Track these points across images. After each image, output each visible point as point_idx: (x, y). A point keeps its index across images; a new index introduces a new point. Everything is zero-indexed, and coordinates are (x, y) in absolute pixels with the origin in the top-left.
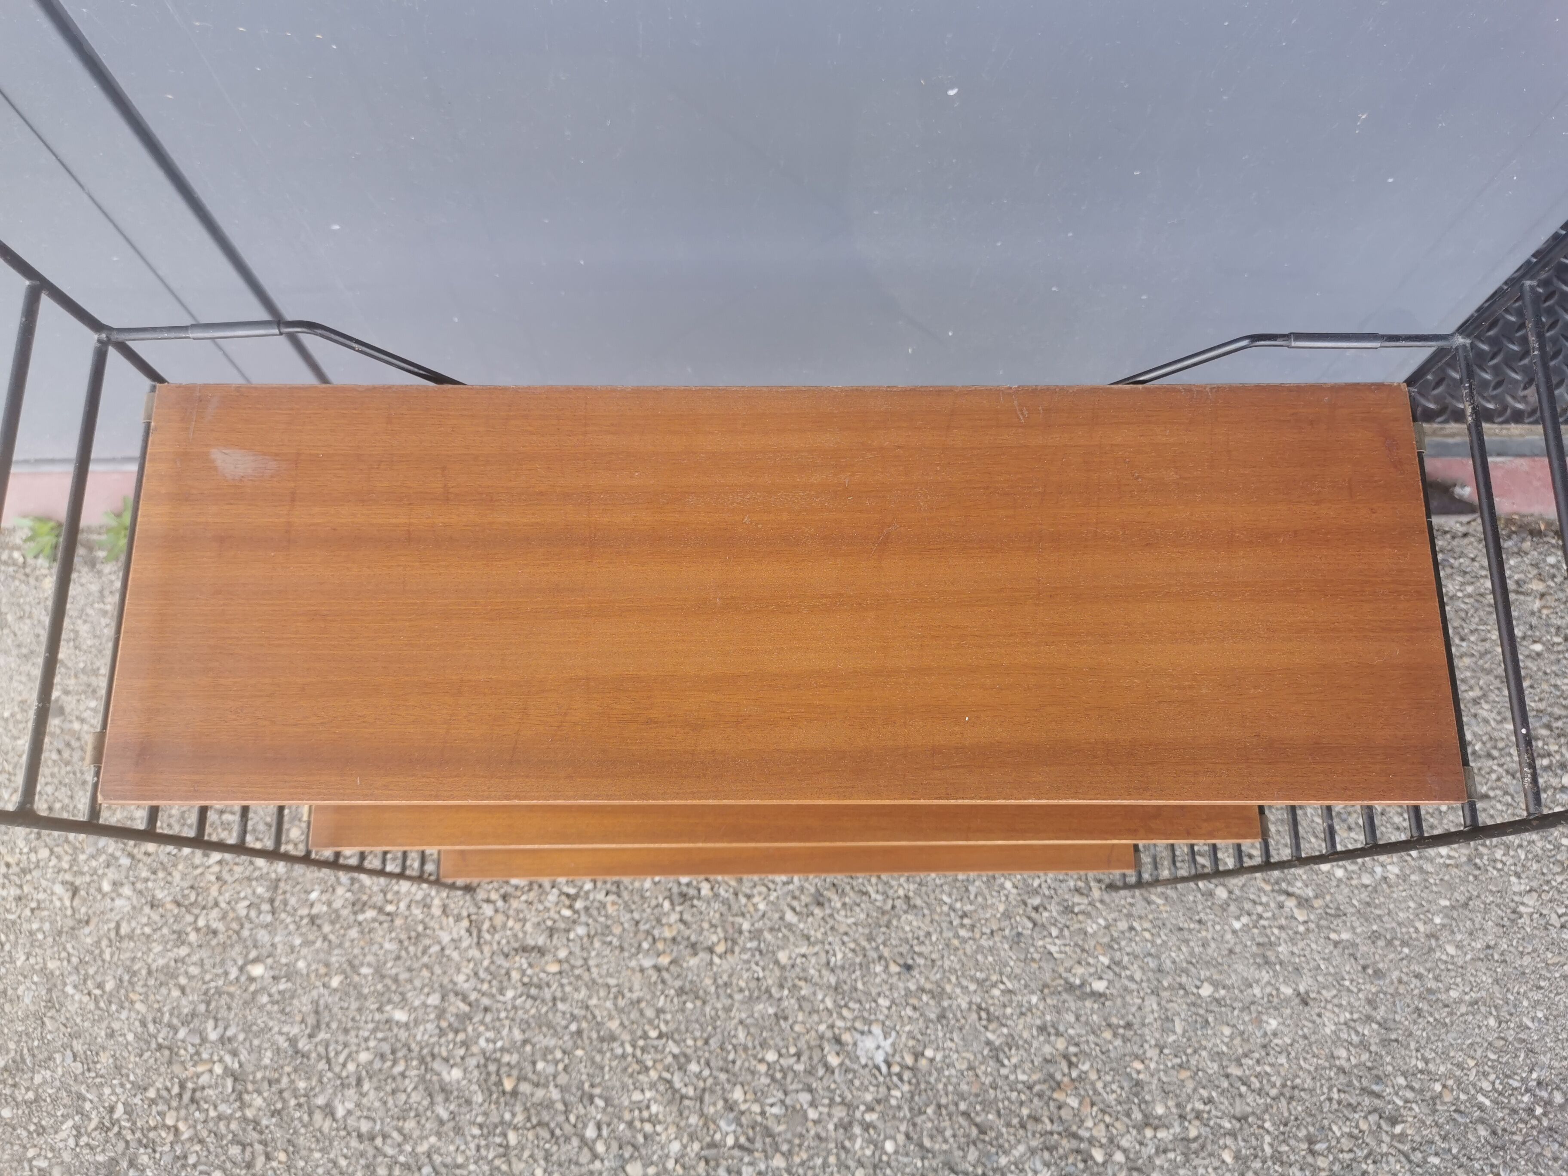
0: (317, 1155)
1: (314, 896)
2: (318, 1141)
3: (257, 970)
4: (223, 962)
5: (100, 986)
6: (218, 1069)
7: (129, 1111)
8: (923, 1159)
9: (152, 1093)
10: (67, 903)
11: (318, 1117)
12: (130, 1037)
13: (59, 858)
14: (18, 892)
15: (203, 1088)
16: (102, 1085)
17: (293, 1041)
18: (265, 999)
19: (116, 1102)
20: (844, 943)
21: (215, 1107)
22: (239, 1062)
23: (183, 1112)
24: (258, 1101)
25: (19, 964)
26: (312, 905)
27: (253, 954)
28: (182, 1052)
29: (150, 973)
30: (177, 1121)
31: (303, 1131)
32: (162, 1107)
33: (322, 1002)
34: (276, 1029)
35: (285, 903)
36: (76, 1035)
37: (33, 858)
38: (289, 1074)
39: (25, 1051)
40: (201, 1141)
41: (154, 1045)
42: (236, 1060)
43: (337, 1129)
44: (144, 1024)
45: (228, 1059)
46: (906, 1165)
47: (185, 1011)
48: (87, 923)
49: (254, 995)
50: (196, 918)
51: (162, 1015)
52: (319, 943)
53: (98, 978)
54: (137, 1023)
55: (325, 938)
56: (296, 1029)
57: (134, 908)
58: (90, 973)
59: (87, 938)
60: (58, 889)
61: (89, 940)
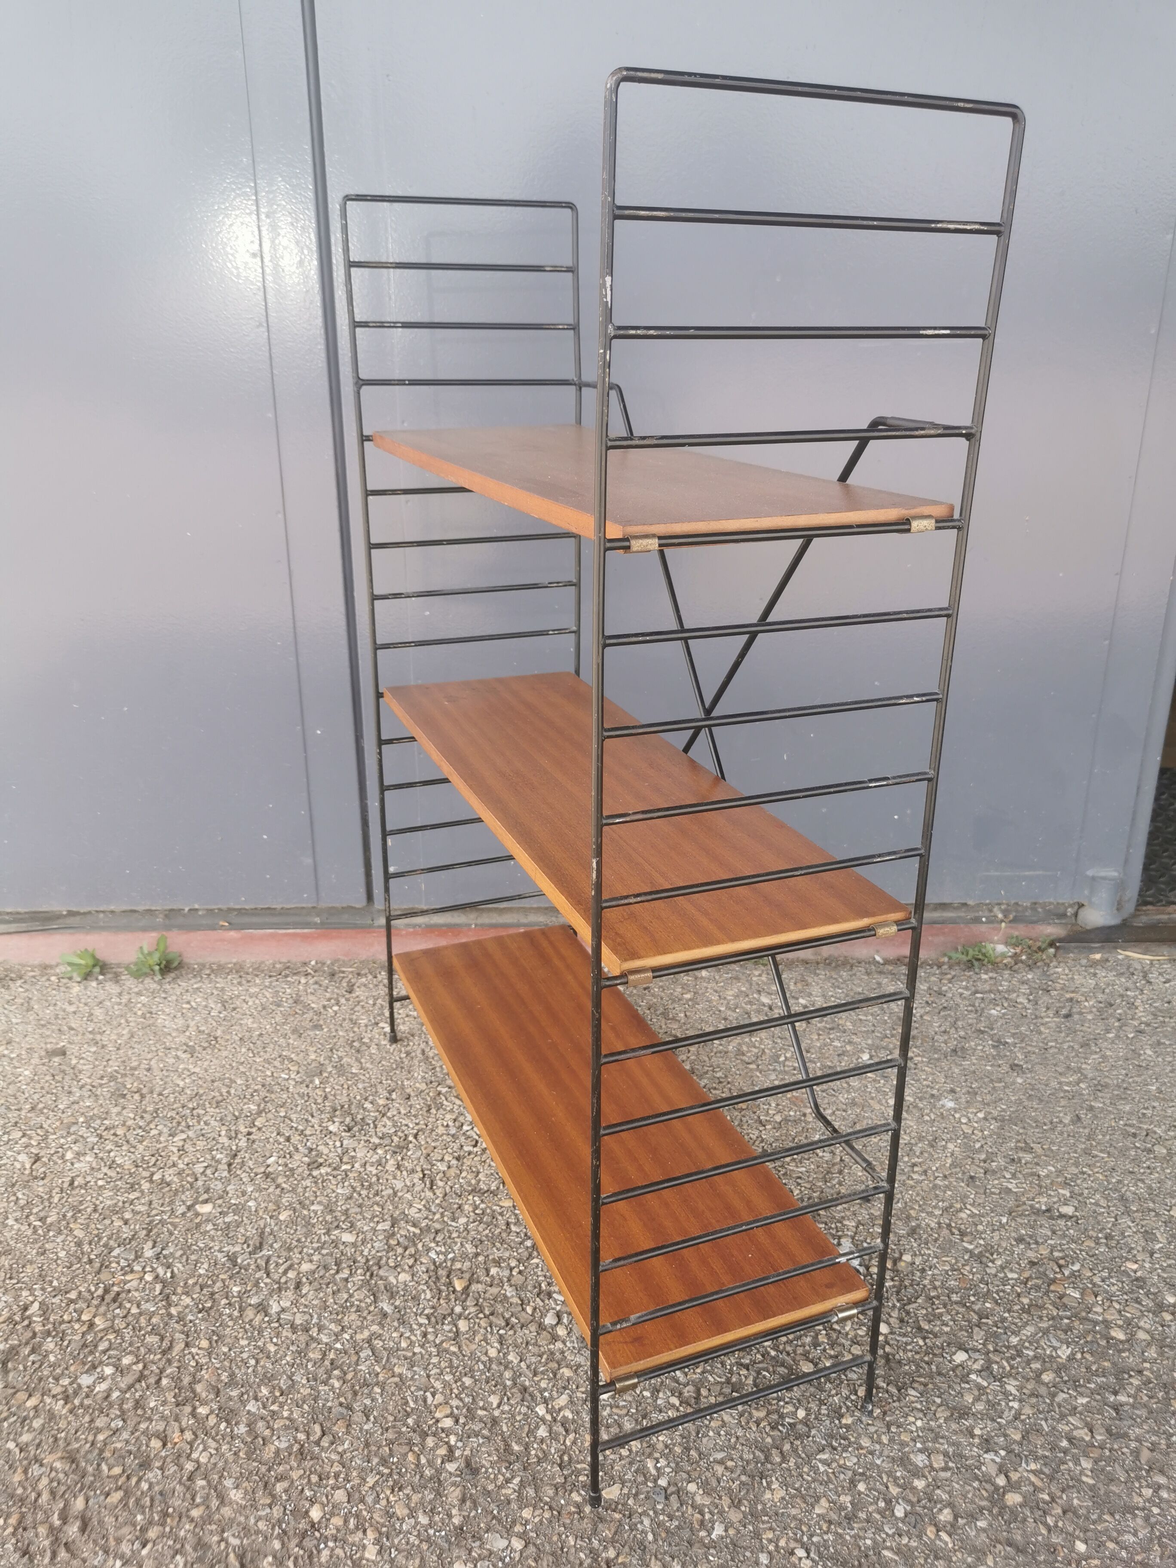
0: (244, 1342)
1: (271, 1161)
2: (246, 1332)
3: (206, 1209)
4: (171, 1203)
5: (43, 1219)
6: (149, 1277)
7: (45, 1310)
8: (924, 1338)
9: (73, 1295)
10: (28, 1166)
11: (250, 1313)
12: (62, 1254)
13: (30, 1138)
15: (129, 1291)
16: (21, 1289)
17: (232, 1259)
18: (210, 1227)
19: (32, 1302)
21: (138, 1306)
22: (172, 1272)
23: (102, 1309)
24: (187, 1300)
26: (268, 1166)
27: (203, 1197)
28: (114, 1265)
29: (95, 1210)
30: (94, 1317)
31: (230, 1323)
32: (81, 1305)
33: (268, 1230)
34: (217, 1248)
35: (243, 1164)
37: (5, 1138)
38: (223, 1281)
40: (117, 1332)
41: (85, 1260)
42: (169, 1271)
43: (269, 1322)
44: (79, 1244)
45: (161, 1271)
46: (906, 1344)
47: (125, 1236)
48: (43, 1179)
49: (198, 1225)
50: (152, 1174)
51: (100, 1239)
52: (271, 1190)
53: (42, 1214)
54: (72, 1244)
55: (278, 1186)
56: (238, 1248)
57: (92, 1169)
58: (35, 1211)
59: (40, 1188)
60: (22, 1157)
61: (41, 1189)
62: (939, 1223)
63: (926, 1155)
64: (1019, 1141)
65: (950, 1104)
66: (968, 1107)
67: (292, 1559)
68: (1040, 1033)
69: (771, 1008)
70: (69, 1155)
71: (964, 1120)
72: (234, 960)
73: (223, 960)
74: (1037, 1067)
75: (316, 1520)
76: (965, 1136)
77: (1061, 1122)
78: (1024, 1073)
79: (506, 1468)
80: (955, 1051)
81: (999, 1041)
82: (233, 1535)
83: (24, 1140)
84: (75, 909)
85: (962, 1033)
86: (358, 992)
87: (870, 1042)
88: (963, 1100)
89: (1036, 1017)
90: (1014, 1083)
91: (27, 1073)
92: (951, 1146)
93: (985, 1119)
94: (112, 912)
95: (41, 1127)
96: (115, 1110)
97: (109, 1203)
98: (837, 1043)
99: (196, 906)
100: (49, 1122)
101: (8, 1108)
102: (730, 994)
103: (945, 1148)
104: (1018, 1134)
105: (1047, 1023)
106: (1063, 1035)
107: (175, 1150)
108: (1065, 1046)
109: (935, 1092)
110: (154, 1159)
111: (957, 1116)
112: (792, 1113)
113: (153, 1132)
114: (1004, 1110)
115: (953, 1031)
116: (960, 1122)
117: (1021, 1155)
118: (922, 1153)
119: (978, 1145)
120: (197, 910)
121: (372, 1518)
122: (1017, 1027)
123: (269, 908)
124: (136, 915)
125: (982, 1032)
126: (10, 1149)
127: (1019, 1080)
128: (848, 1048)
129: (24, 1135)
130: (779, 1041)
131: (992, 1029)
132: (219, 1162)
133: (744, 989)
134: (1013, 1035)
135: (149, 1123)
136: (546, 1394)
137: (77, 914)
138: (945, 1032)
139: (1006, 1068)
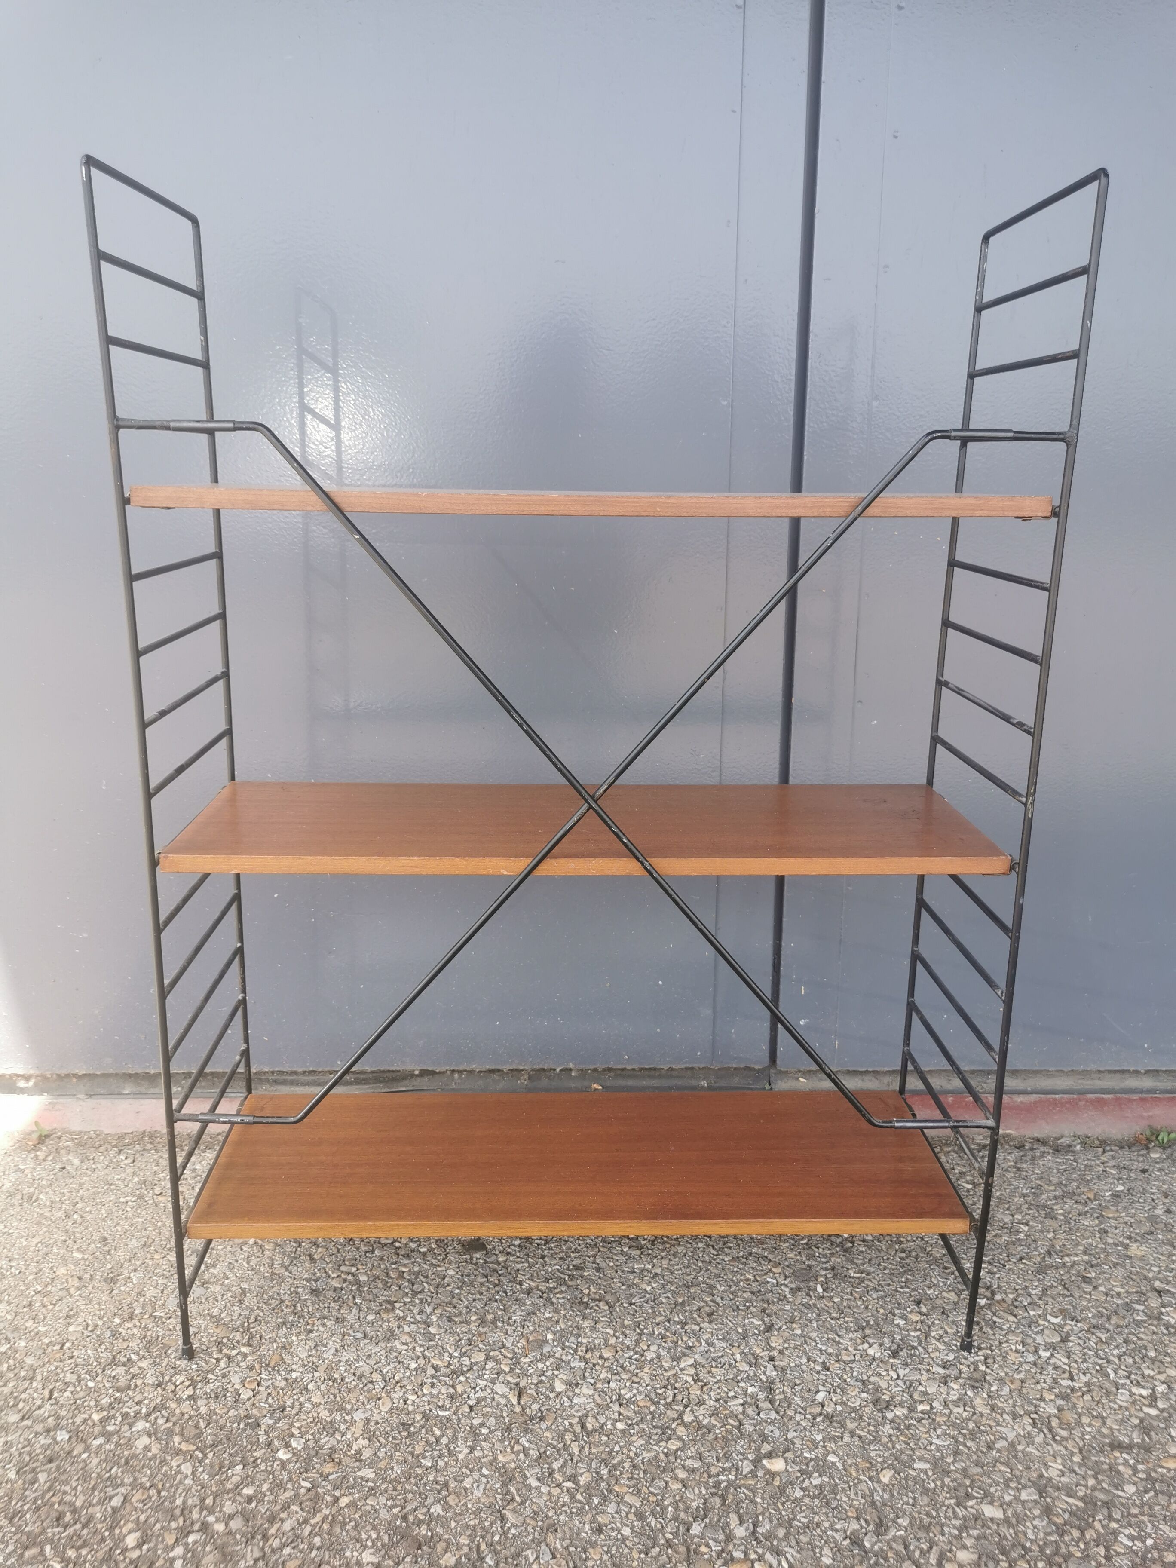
1: (821, 1397)
3: (777, 1465)
4: (728, 1455)
5: (573, 1478)
10: (514, 1401)
12: (626, 1531)
13: (498, 1362)
14: (452, 1390)
17: (856, 1541)
18: (798, 1492)
22: (788, 1561)
25: (461, 1457)
26: (822, 1404)
27: (766, 1448)
28: (703, 1549)
29: (634, 1466)
33: (877, 1498)
34: (826, 1525)
35: (788, 1401)
36: (552, 1528)
37: (466, 1361)
39: (483, 1546)
41: (661, 1541)
42: (783, 1559)
44: (640, 1516)
47: (695, 1504)
48: (542, 1418)
49: (782, 1490)
50: (681, 1415)
51: (664, 1509)
52: (847, 1439)
53: (569, 1472)
54: (632, 1517)
55: (853, 1434)
56: (854, 1526)
57: (599, 1406)
58: (556, 1466)
59: (545, 1431)
60: (500, 1388)
61: (547, 1434)
70: (559, 1387)
83: (490, 1364)
84: (430, 1069)
91: (451, 1272)
94: (471, 1072)
95: (504, 1346)
96: (586, 1324)
97: (647, 1455)
99: (571, 1066)
100: (511, 1339)
101: (450, 1319)
107: (689, 1379)
110: (670, 1394)
113: (649, 1355)
120: (571, 1070)
123: (655, 1069)
124: (495, 1076)
126: (480, 1377)
129: (488, 1358)
132: (754, 1396)
135: (637, 1342)
137: (433, 1073)
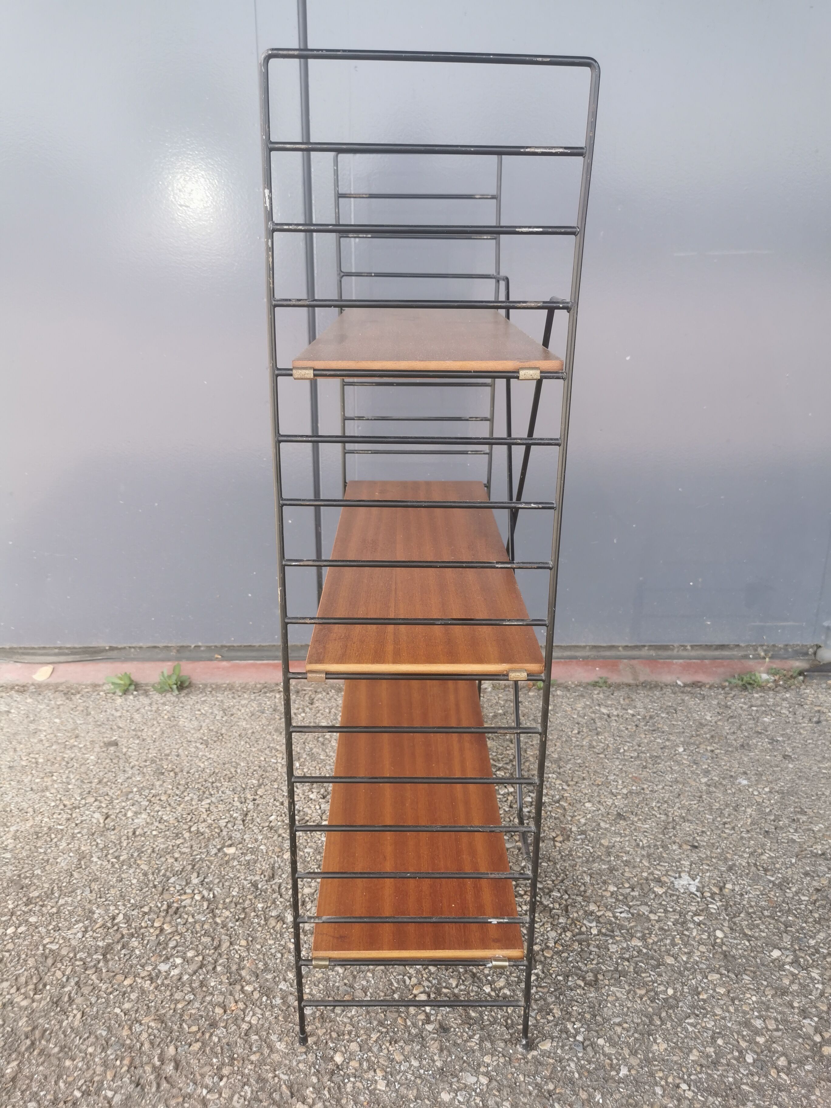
0: (271, 942)
1: (272, 818)
2: (271, 934)
3: (231, 851)
4: (206, 846)
5: (117, 858)
6: (198, 897)
7: (128, 919)
8: (749, 941)
9: (146, 909)
10: (102, 821)
11: (272, 922)
12: (134, 881)
13: (101, 802)
14: (69, 816)
15: (185, 907)
16: (109, 905)
17: (254, 885)
18: (235, 863)
19: (118, 914)
20: (646, 836)
21: (193, 917)
22: (214, 894)
23: (168, 919)
24: (227, 913)
25: (61, 847)
26: (271, 822)
27: (229, 843)
28: (172, 889)
29: (153, 851)
30: (163, 924)
31: (260, 929)
32: (152, 916)
33: (277, 865)
34: (243, 877)
35: (253, 820)
36: (96, 880)
37: (83, 802)
38: (250, 900)
39: (56, 888)
40: (181, 934)
41: (151, 885)
42: (211, 893)
43: (287, 928)
44: (145, 874)
45: (205, 893)
46: (737, 944)
47: (177, 869)
48: (113, 830)
49: (227, 862)
50: (190, 827)
51: (159, 871)
52: (275, 838)
53: (116, 854)
54: (141, 875)
55: (279, 836)
56: (257, 878)
57: (147, 823)
58: (111, 852)
59: (112, 836)
60: (97, 815)
61: (113, 837)
62: (748, 863)
63: (733, 816)
64: (796, 807)
65: (745, 782)
66: (757, 784)
67: (326, 1089)
68: (800, 734)
69: (609, 716)
70: (130, 814)
71: (756, 793)
72: (228, 682)
73: (220, 681)
74: (801, 757)
75: (339, 1063)
76: (758, 804)
77: (823, 794)
78: (793, 761)
79: (469, 1028)
80: (742, 746)
81: (772, 739)
82: (283, 1073)
83: (96, 803)
84: (114, 645)
85: (746, 734)
86: (317, 704)
87: (682, 739)
88: (753, 779)
89: (796, 723)
90: (787, 768)
91: (92, 757)
92: (749, 810)
93: (770, 792)
94: (141, 648)
95: (107, 795)
96: (158, 783)
97: (162, 846)
98: (659, 740)
99: (200, 644)
100: (112, 791)
101: (82, 782)
102: (579, 706)
103: (745, 812)
104: (795, 802)
105: (804, 727)
106: (816, 735)
107: (204, 810)
108: (819, 743)
109: (732, 774)
110: (189, 817)
111: (750, 790)
112: (634, 788)
113: (187, 799)
114: (782, 786)
115: (739, 732)
116: (753, 794)
117: (799, 817)
118: (729, 815)
119: (768, 810)
120: (199, 647)
121: (378, 1062)
122: (784, 730)
123: (250, 646)
124: (157, 650)
125: (760, 733)
126: (88, 810)
127: (791, 766)
128: (667, 743)
129: (96, 800)
130: (618, 738)
131: (767, 731)
132: (235, 819)
133: (588, 703)
134: (782, 735)
135: (183, 792)
136: (489, 978)
137: (116, 648)
138: (734, 733)
139: (780, 758)
